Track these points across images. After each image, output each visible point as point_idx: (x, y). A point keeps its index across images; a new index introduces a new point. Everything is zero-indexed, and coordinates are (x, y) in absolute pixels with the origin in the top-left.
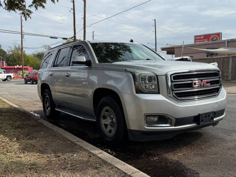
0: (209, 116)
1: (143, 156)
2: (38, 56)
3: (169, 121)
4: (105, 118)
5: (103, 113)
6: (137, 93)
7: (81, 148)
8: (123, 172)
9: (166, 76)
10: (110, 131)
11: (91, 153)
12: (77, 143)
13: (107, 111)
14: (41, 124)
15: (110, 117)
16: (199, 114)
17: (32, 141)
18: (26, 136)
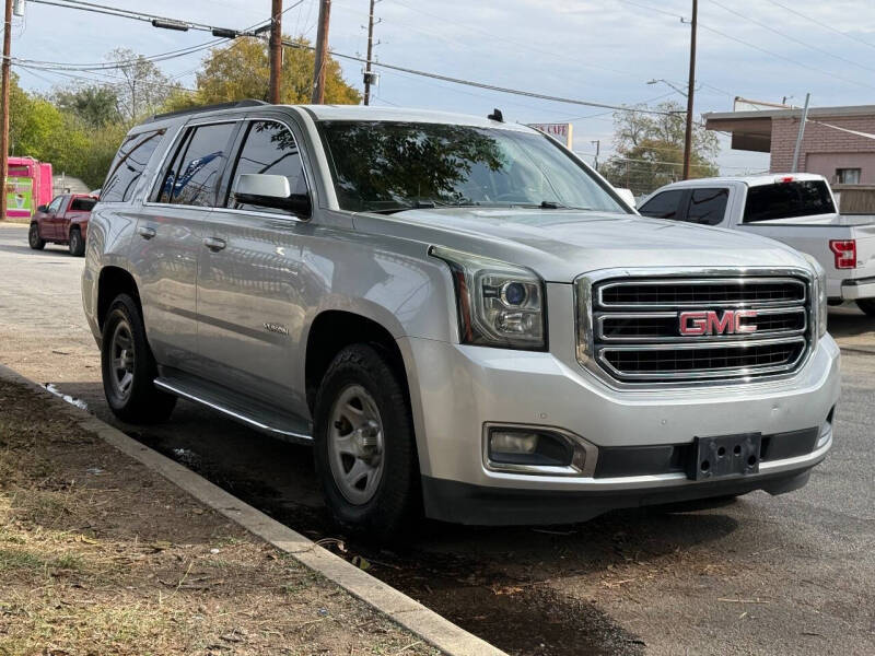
0: (738, 450)
1: (472, 579)
2: (81, 105)
3: (577, 455)
4: (345, 428)
5: (341, 409)
6: (464, 341)
7: (241, 531)
8: (369, 607)
9: (577, 285)
10: (361, 484)
11: (274, 547)
12: (230, 514)
13: (356, 402)
14: (92, 439)
15: (365, 425)
16: (696, 439)
17: (57, 495)
18: (36, 477)
